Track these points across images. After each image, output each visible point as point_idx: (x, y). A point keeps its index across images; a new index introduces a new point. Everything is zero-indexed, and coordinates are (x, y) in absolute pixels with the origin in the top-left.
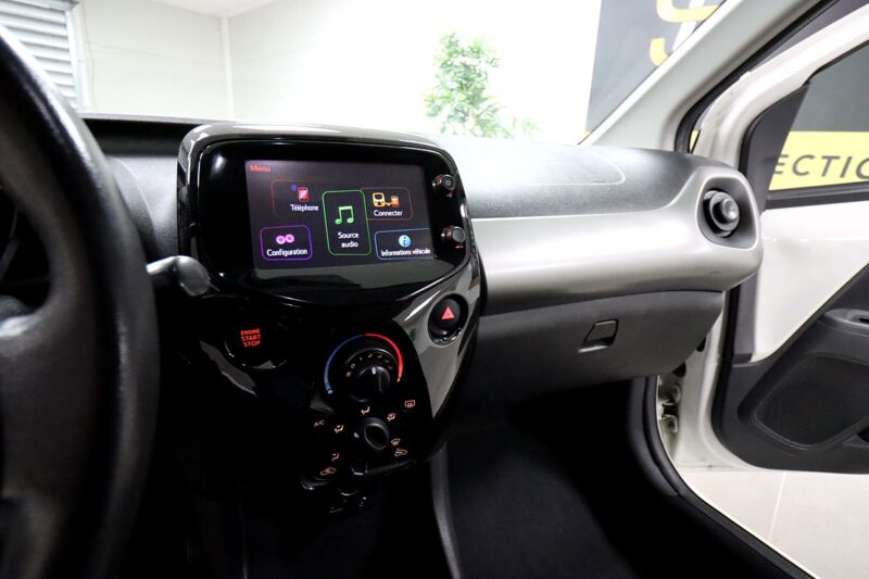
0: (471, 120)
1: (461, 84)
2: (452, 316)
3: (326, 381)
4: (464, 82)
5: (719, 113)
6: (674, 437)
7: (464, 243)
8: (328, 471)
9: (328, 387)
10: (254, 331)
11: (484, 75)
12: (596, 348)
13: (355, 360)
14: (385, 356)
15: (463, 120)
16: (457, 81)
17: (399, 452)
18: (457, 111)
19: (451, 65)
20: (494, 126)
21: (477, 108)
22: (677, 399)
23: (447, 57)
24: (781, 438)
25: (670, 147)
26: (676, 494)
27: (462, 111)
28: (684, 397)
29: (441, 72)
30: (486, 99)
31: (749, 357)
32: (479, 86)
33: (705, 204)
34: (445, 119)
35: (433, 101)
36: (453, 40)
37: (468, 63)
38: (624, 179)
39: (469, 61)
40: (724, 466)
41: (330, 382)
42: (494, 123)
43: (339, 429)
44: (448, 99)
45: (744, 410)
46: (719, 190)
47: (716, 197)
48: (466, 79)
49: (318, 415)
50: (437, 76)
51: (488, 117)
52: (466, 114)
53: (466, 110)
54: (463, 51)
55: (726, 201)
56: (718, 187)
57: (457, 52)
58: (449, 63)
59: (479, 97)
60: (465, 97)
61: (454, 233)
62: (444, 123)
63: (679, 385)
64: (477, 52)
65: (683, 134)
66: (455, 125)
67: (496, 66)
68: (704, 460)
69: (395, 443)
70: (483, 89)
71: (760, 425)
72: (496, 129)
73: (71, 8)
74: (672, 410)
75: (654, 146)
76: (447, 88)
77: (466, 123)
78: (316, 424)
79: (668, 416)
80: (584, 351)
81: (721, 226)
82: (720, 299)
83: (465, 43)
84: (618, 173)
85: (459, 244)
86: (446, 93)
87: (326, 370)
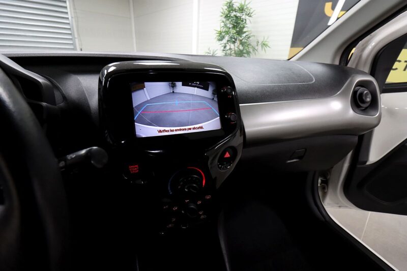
0: (238, 42)
1: (234, 25)
2: (229, 156)
3: (169, 188)
4: (235, 24)
5: (363, 45)
6: (325, 194)
7: (236, 121)
8: (170, 225)
9: (170, 191)
10: (135, 166)
11: (245, 21)
12: (295, 160)
13: (183, 181)
14: (196, 179)
15: (234, 42)
16: (232, 24)
17: (202, 217)
18: (231, 38)
19: (229, 17)
20: (249, 45)
21: (241, 37)
22: (328, 178)
23: (228, 12)
25: (337, 63)
27: (234, 38)
29: (224, 20)
30: (245, 32)
31: (366, 162)
32: (242, 26)
33: (355, 92)
34: (226, 42)
35: (221, 34)
36: (231, 4)
37: (237, 16)
38: (314, 81)
39: (238, 14)
40: (346, 207)
41: (171, 189)
42: (248, 43)
43: (175, 209)
44: (227, 33)
45: (360, 186)
46: (362, 86)
47: (361, 89)
48: (236, 23)
49: (166, 204)
50: (223, 22)
51: (245, 41)
52: (236, 40)
53: (236, 37)
54: (235, 9)
55: (365, 92)
57: (232, 10)
58: (229, 15)
59: (242, 31)
60: (235, 31)
62: (226, 44)
63: (329, 172)
64: (242, 9)
65: (343, 59)
66: (231, 45)
67: (250, 16)
68: (337, 204)
69: (201, 213)
70: (244, 27)
71: (367, 193)
72: (249, 46)
75: (329, 62)
76: (227, 27)
77: (236, 44)
78: (165, 207)
79: (323, 184)
80: (289, 161)
81: (362, 105)
82: (356, 139)
83: (236, 5)
84: (311, 77)
85: (233, 121)
86: (227, 30)
87: (169, 184)
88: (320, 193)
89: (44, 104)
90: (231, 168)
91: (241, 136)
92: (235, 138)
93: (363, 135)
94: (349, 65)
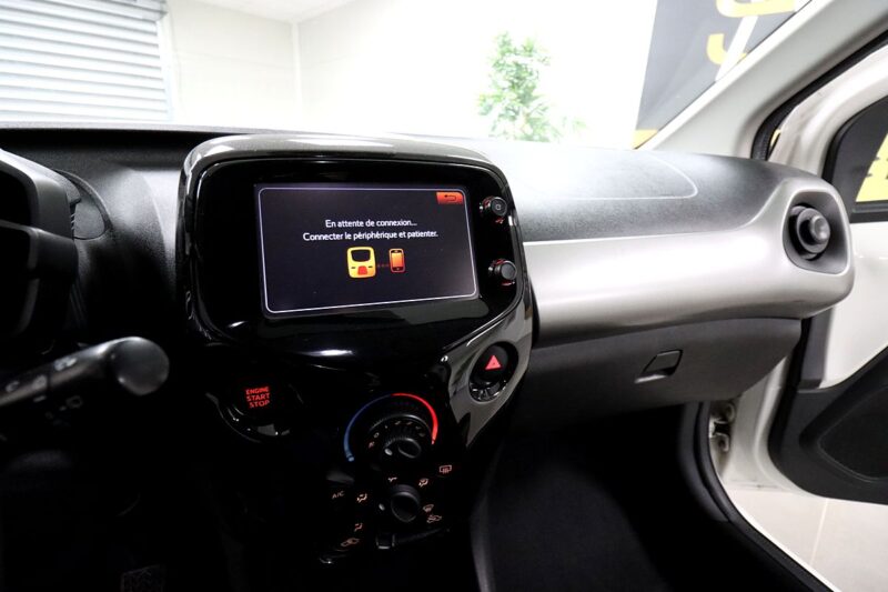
0: (521, 119)
1: (513, 83)
2: (497, 365)
3: (346, 447)
4: (516, 81)
5: (802, 116)
6: (724, 456)
7: (515, 280)
8: (350, 542)
9: (349, 454)
10: (262, 390)
11: (535, 74)
12: (655, 377)
13: (380, 429)
14: (415, 422)
15: (514, 118)
16: (509, 81)
17: (432, 519)
18: (507, 109)
19: (503, 65)
20: (544, 124)
21: (528, 107)
22: (731, 418)
23: (499, 57)
24: (844, 469)
25: (745, 153)
26: (725, 519)
27: (513, 110)
28: (739, 418)
29: (493, 71)
30: (536, 98)
31: (818, 382)
32: (530, 85)
33: (791, 220)
34: (496, 117)
35: (484, 100)
36: (506, 39)
37: (520, 63)
38: (696, 192)
39: (521, 60)
40: (775, 487)
41: (351, 449)
42: (544, 121)
43: (361, 499)
44: (499, 98)
45: (807, 437)
46: (808, 206)
47: (805, 213)
48: (518, 78)
49: (337, 486)
50: (490, 76)
51: (538, 116)
52: (517, 113)
53: (516, 109)
54: (515, 50)
55: (816, 218)
56: (806, 201)
57: (509, 51)
58: (501, 62)
59: (530, 95)
60: (515, 96)
61: (504, 269)
62: (495, 121)
63: (733, 404)
64: (529, 51)
65: (760, 145)
66: (506, 124)
67: (548, 65)
68: (754, 481)
69: (427, 510)
70: (534, 87)
71: (823, 454)
72: (545, 127)
73: (161, 18)
74: (725, 429)
75: (727, 151)
76: (498, 87)
77: (517, 122)
78: (334, 496)
79: (719, 434)
80: (641, 380)
81: (808, 247)
82: (796, 328)
83: (517, 43)
84: (689, 184)
85: (509, 281)
86: (497, 92)
87: (347, 435)
88: (714, 454)
89: (36, 231)
90: (502, 395)
91: (526, 318)
92: (513, 323)
93: (810, 319)
94: (772, 159)
